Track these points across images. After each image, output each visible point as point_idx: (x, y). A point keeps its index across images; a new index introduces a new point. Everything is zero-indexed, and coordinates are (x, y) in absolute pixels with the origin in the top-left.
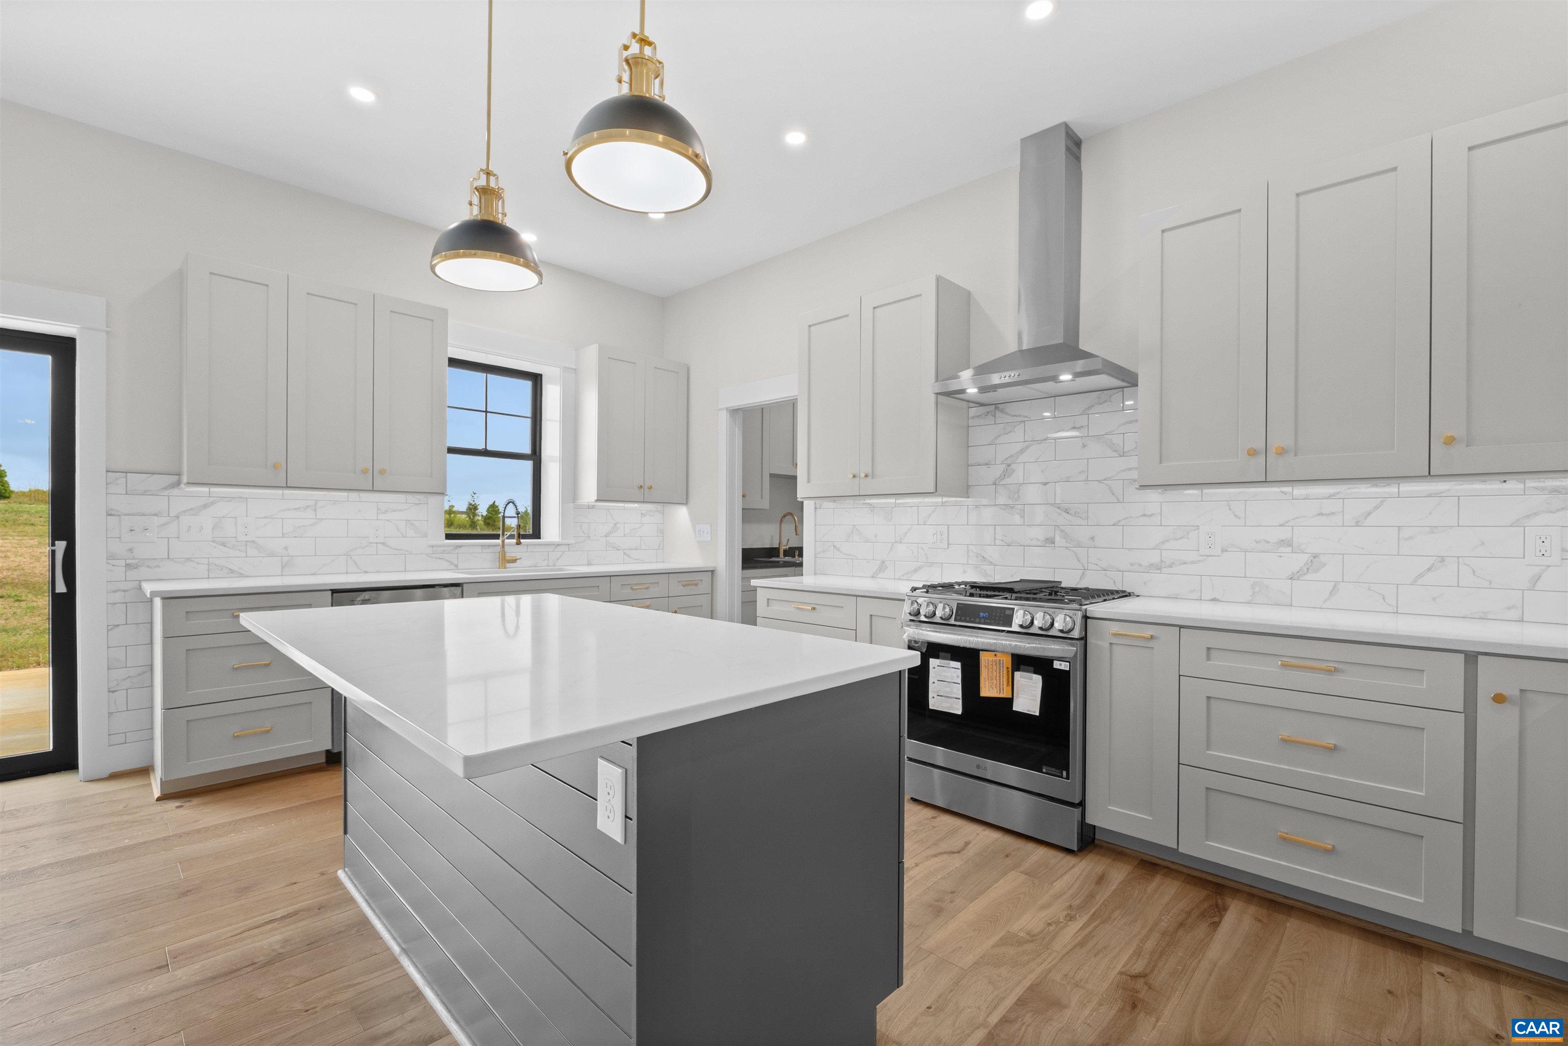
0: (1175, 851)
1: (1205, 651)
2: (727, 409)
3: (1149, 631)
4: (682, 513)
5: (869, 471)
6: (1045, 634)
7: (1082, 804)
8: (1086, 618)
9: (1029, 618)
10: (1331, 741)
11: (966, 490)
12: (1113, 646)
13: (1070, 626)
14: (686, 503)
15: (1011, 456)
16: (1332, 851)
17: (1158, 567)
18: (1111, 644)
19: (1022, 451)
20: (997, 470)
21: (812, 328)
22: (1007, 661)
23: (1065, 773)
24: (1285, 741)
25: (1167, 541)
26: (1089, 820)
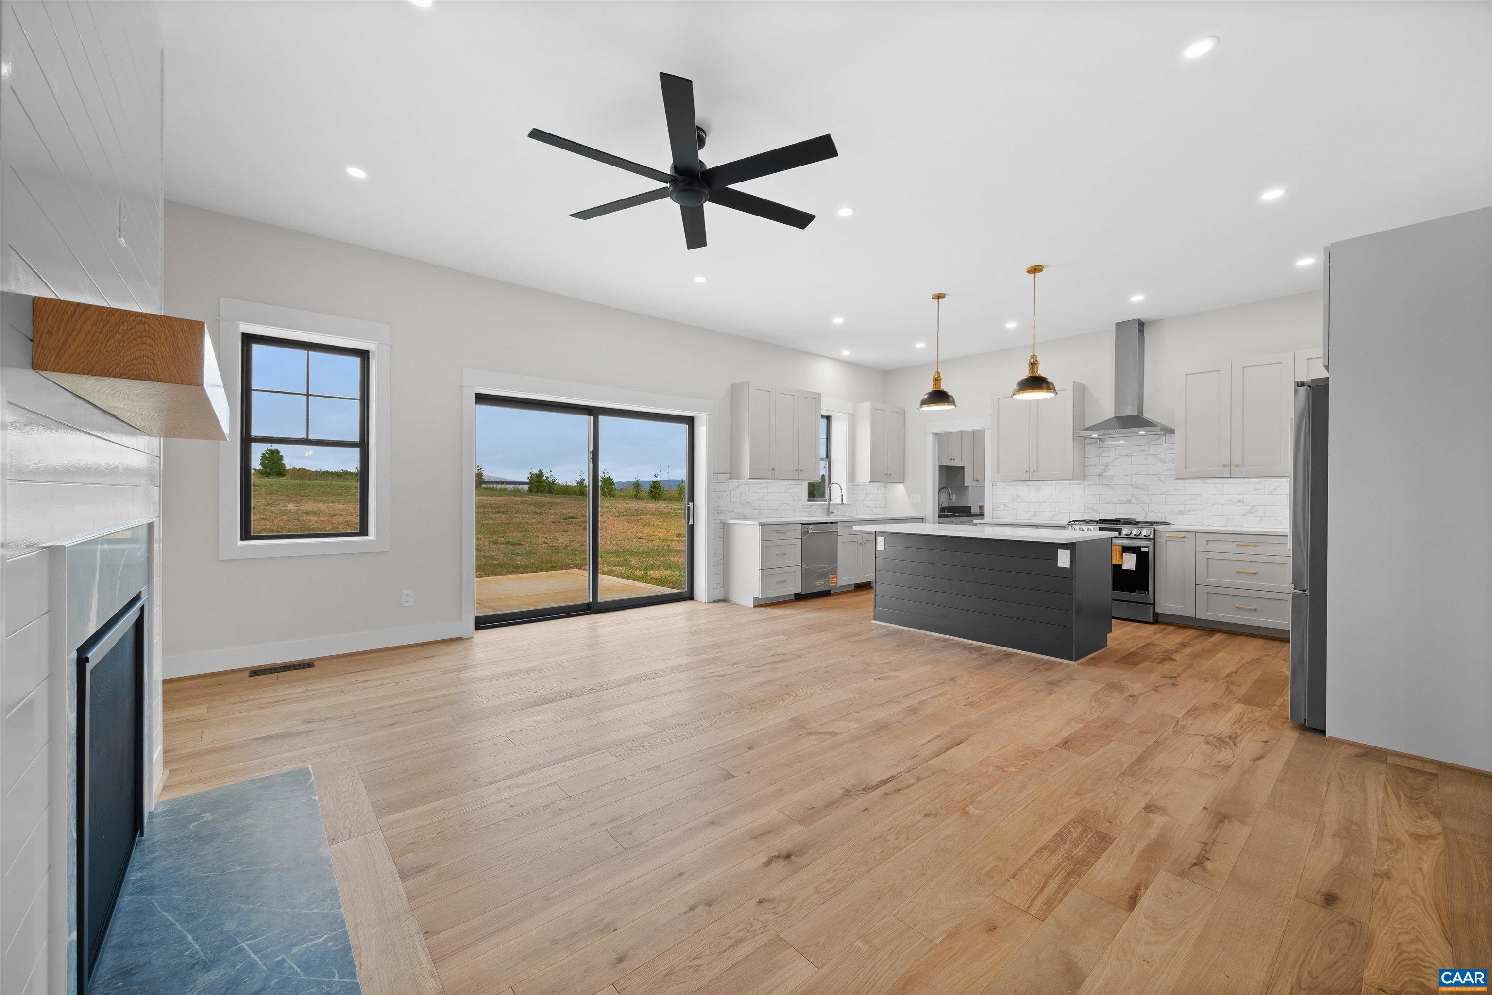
0: (1194, 619)
1: (1206, 541)
2: (933, 433)
3: (1182, 535)
4: (900, 488)
5: (1035, 469)
6: (1137, 537)
7: (1154, 604)
8: (1155, 531)
9: (1130, 532)
10: (1255, 572)
11: (1083, 477)
12: (1167, 542)
13: (1149, 533)
14: (903, 482)
15: (1108, 462)
16: (1255, 610)
17: (1182, 512)
18: (1166, 541)
19: (1114, 460)
20: (1100, 469)
21: (1000, 400)
22: (1120, 549)
23: (1146, 592)
24: (1238, 572)
25: (1187, 501)
26: (1157, 611)
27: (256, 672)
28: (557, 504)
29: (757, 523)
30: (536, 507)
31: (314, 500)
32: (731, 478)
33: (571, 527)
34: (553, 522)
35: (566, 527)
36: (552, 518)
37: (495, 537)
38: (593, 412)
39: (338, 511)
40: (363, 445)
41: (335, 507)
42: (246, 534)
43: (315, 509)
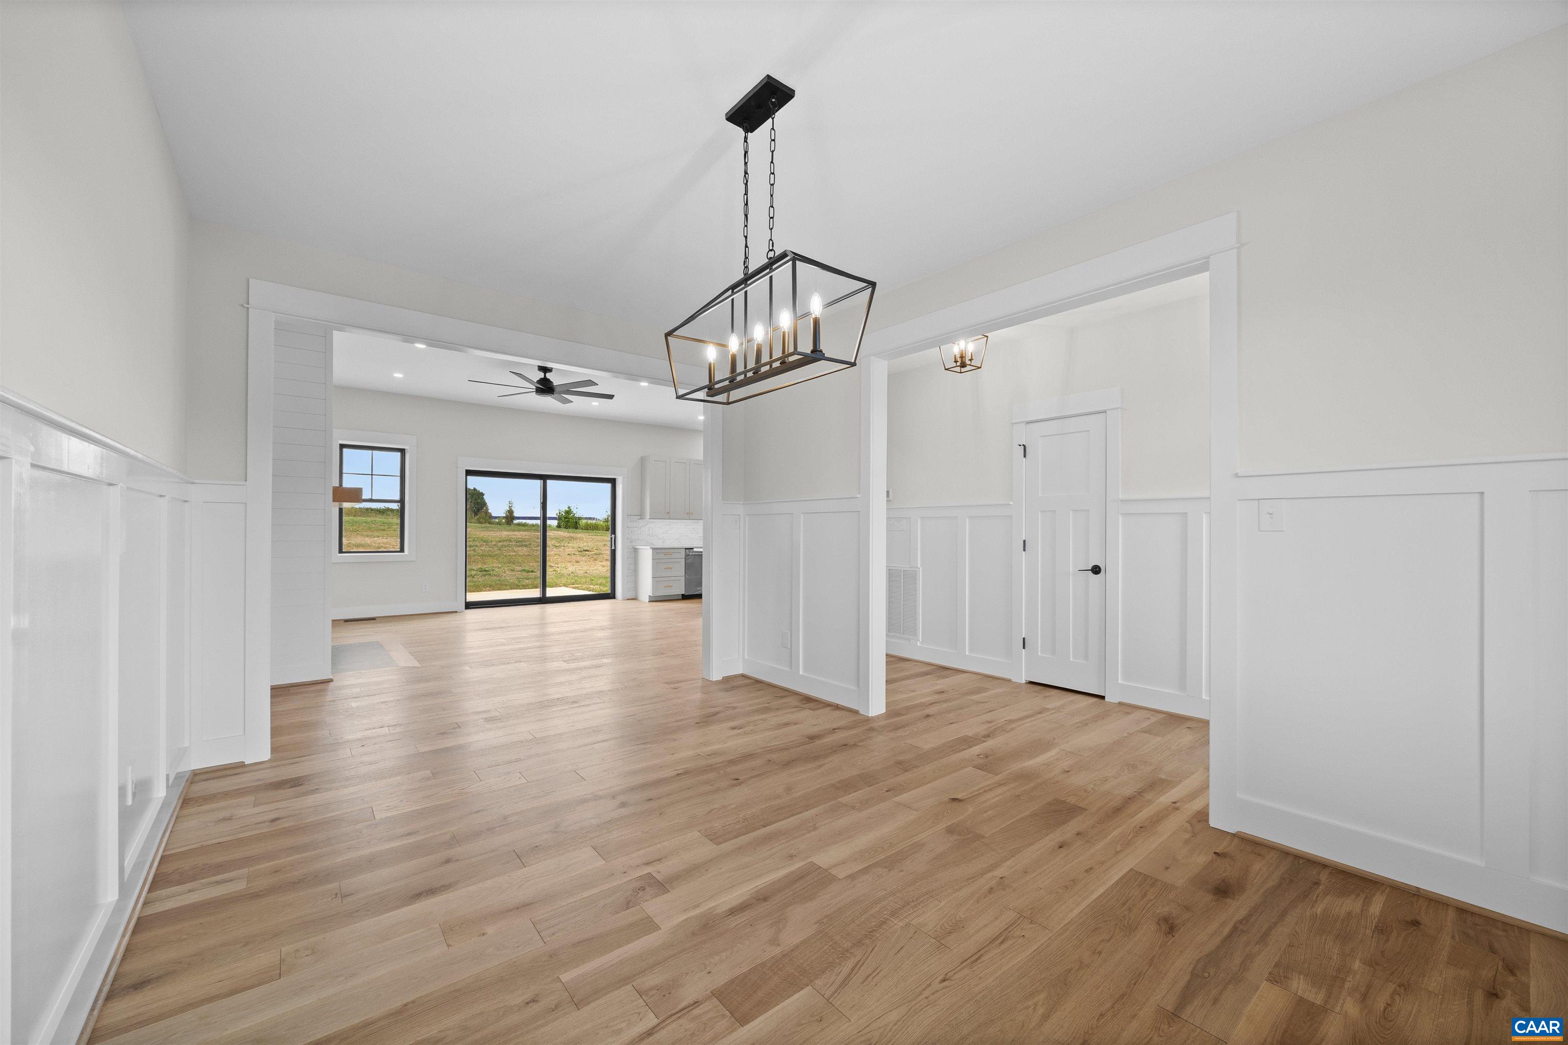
27: (346, 621)
28: (576, 539)
29: (649, 547)
30: (556, 541)
31: (362, 535)
32: (641, 519)
33: (584, 558)
34: (568, 554)
35: (578, 558)
36: (568, 551)
37: (513, 566)
38: (544, 478)
39: (382, 545)
40: (402, 501)
41: (379, 541)
42: (341, 551)
43: (363, 542)
